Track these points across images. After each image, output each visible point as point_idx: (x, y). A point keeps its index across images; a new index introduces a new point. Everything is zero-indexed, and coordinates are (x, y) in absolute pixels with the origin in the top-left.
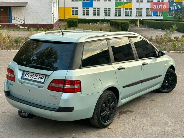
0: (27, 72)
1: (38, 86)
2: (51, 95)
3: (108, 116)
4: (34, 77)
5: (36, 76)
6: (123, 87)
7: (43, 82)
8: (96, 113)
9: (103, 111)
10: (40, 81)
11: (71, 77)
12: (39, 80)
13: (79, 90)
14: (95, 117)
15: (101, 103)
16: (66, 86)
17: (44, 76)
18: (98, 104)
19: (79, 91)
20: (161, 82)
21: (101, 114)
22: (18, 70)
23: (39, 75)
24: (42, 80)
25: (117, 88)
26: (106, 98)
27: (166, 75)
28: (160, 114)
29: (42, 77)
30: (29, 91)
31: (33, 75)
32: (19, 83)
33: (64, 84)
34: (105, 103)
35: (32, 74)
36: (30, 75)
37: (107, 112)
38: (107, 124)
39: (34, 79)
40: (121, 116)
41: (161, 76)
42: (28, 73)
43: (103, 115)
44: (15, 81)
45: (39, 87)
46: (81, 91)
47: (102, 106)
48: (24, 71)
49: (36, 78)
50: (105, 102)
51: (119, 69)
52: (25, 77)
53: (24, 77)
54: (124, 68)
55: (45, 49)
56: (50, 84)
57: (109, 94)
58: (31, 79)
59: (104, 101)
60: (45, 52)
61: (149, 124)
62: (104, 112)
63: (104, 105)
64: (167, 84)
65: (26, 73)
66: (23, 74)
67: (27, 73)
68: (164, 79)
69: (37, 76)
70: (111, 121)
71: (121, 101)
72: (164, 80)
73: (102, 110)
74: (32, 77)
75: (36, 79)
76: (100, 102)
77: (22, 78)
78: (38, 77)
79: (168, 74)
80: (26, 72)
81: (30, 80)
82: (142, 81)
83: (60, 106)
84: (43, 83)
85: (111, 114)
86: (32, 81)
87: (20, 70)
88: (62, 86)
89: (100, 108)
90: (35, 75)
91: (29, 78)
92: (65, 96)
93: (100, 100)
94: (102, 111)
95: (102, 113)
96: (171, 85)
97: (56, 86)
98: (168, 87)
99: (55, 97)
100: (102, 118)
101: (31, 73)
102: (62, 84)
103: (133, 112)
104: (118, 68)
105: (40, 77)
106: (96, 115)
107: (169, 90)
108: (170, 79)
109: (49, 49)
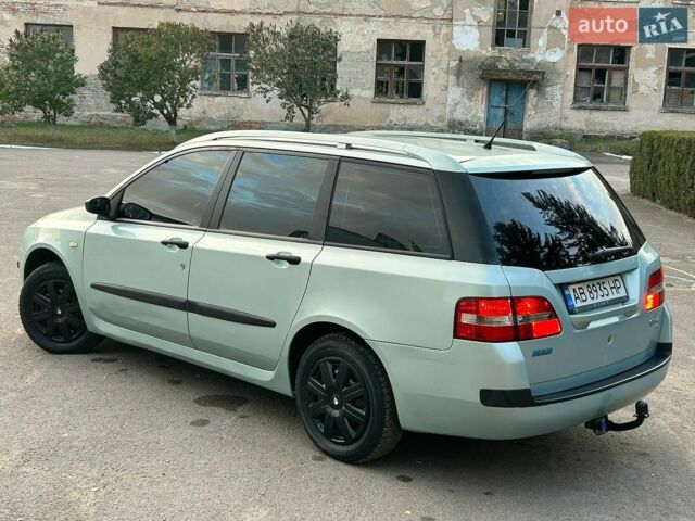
0: (573, 286)
4: (600, 293)
5: (602, 288)
7: (625, 294)
10: (619, 296)
12: (615, 296)
17: (620, 279)
23: (606, 280)
29: (617, 284)
31: (594, 288)
35: (589, 286)
36: (587, 293)
39: (603, 297)
42: (579, 288)
49: (605, 292)
52: (579, 304)
53: (576, 306)
58: (596, 301)
65: (574, 290)
66: (566, 298)
67: (576, 287)
74: (595, 293)
75: (608, 295)
78: (606, 285)
80: (571, 288)
81: (596, 307)
84: (627, 298)
86: (604, 306)
90: (598, 287)
91: (590, 302)
101: (587, 283)
105: (612, 285)
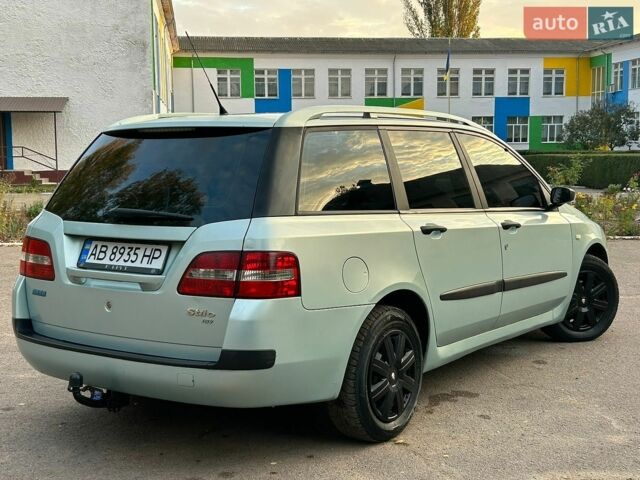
0: (98, 242)
1: (140, 284)
2: (192, 313)
3: (395, 400)
4: (126, 257)
5: (132, 253)
6: (443, 298)
7: (160, 267)
8: (351, 383)
9: (375, 376)
10: (149, 266)
11: (264, 241)
12: (145, 265)
13: (294, 289)
14: (351, 397)
15: (371, 346)
16: (247, 273)
17: (164, 250)
18: (358, 349)
19: (292, 292)
20: (563, 298)
21: (369, 389)
22: (65, 238)
23: (145, 246)
24: (157, 264)
25: (422, 297)
26: (387, 330)
27: (580, 278)
28: (574, 400)
29: (157, 254)
30: (109, 306)
31: (122, 251)
32: (69, 283)
33: (240, 267)
34: (382, 350)
35: (116, 247)
36: (109, 253)
37: (392, 382)
38: (392, 426)
39: (125, 261)
40: (436, 408)
41: (564, 275)
42: (103, 246)
43: (376, 392)
44: (53, 279)
45: (145, 286)
46: (298, 293)
47: (372, 359)
48: (88, 240)
49: (133, 258)
50: (383, 344)
51: (426, 231)
52: (91, 260)
53: (87, 261)
54: (443, 230)
55: (149, 178)
56: (186, 272)
57: (394, 318)
58: (114, 263)
59: (378, 340)
60: (151, 186)
61: (540, 428)
62: (380, 380)
63: (379, 356)
64: (585, 310)
65: (96, 247)
66: (84, 252)
67: (100, 244)
68: (575, 291)
69: (137, 251)
70: (405, 417)
71: (436, 352)
72: (574, 296)
73: (374, 373)
74: (118, 256)
75: (132, 262)
76: (366, 342)
77: (81, 264)
78: (140, 253)
79: (585, 274)
80: (94, 244)
81: (110, 268)
82: (503, 286)
83: (227, 346)
84: (159, 272)
85: (405, 391)
86: (118, 271)
87: (73, 237)
88: (231, 275)
89: (366, 364)
90: (127, 251)
91: (106, 261)
92: (244, 309)
93: (365, 334)
94: (373, 378)
95: (374, 384)
96: (597, 312)
97: (207, 277)
98: (587, 320)
99: (207, 318)
100: (375, 405)
101: (115, 245)
102: (231, 268)
103: (477, 395)
104: (421, 228)
105: (148, 253)
106: (353, 391)
107: (592, 332)
108: (595, 291)
109: (163, 177)
